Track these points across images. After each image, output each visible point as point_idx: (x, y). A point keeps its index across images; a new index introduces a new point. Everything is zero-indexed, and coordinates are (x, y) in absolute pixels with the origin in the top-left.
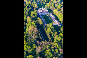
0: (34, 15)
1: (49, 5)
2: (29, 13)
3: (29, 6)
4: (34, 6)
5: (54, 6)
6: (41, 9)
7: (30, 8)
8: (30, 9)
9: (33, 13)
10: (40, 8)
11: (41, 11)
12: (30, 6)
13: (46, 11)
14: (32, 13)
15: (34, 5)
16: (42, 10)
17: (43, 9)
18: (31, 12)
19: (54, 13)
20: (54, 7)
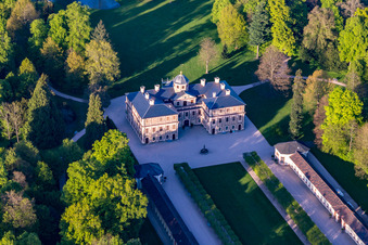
0: (106, 214)
1: (239, 24)
2: (32, 177)
3: (15, 62)
4: (73, 61)
5: (299, 36)
6: (165, 102)
7: (39, 97)
8: (32, 104)
9: (96, 190)
10: (149, 87)
11: (170, 123)
12: (26, 66)
13: (218, 114)
14: (84, 187)
15: (73, 40)
16: (181, 108)
17: (191, 90)
18: (61, 176)
19: (328, 141)
20: (298, 43)
